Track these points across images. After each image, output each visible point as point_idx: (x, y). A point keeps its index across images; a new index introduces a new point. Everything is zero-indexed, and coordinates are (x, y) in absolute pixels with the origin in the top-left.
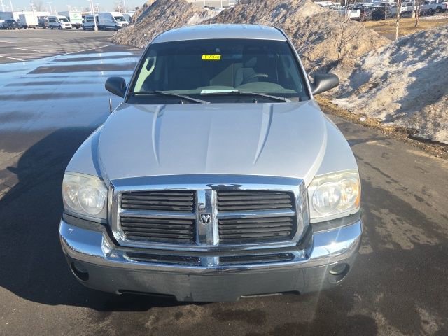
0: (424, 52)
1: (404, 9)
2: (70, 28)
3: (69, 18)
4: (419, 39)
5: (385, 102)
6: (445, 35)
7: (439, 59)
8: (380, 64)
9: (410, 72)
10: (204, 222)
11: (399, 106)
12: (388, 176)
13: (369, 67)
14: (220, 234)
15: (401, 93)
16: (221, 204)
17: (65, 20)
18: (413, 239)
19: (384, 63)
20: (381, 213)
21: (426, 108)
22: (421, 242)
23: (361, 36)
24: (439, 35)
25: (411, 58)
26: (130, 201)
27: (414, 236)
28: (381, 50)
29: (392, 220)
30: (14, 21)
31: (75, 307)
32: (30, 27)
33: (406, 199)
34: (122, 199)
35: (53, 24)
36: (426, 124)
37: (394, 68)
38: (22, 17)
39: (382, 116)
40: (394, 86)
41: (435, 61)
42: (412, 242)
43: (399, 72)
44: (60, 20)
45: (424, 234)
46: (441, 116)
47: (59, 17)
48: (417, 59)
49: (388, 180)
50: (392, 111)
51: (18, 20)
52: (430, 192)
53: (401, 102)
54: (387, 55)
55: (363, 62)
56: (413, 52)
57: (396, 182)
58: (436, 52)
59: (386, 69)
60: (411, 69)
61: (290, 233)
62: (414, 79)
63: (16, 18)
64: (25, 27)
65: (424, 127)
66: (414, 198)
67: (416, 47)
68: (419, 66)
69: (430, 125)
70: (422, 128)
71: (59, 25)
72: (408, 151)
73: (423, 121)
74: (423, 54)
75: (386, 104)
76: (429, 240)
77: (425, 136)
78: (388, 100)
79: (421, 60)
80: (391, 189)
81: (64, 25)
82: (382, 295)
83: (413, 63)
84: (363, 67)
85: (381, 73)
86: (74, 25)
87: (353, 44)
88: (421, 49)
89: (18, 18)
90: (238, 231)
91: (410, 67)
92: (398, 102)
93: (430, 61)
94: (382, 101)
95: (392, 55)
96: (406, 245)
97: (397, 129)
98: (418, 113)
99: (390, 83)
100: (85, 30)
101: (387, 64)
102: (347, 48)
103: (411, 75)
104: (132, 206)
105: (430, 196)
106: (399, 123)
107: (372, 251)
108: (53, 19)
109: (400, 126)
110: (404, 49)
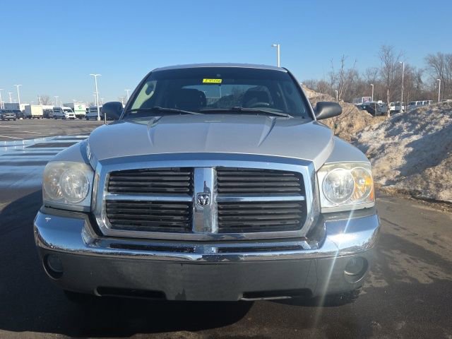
0: (419, 126)
1: (393, 108)
2: (73, 118)
3: (73, 109)
4: (412, 116)
5: (384, 170)
6: (436, 111)
7: (434, 132)
8: (376, 138)
9: (406, 144)
10: (202, 204)
11: (398, 173)
12: (395, 225)
13: (366, 140)
14: (219, 220)
15: (400, 161)
16: (221, 184)
17: (69, 111)
18: (430, 275)
19: (380, 137)
20: (392, 253)
21: (426, 171)
22: (441, 278)
23: (355, 116)
24: (430, 112)
25: (406, 132)
26: (119, 183)
27: (431, 273)
28: (375, 126)
29: (406, 259)
30: (20, 111)
31: (43, 334)
32: (35, 117)
33: (417, 243)
34: (110, 180)
35: (57, 114)
36: (428, 185)
37: (390, 141)
38: (28, 108)
39: (383, 181)
40: (391, 155)
41: (430, 133)
42: (429, 277)
43: (396, 144)
44: (65, 110)
45: (442, 271)
46: (442, 178)
47: (63, 108)
48: (412, 132)
49: (396, 227)
50: (392, 177)
51: (24, 111)
52: (441, 237)
53: (400, 169)
54: (382, 130)
55: (360, 137)
56: (407, 127)
57: (404, 229)
58: (429, 125)
59: (382, 142)
60: (407, 141)
61: (298, 222)
62: (411, 149)
63: (22, 108)
64: (30, 117)
65: (426, 188)
66: (426, 242)
67: (410, 122)
68: (415, 138)
69: (432, 186)
70: (424, 189)
71: (62, 115)
72: (413, 206)
73: (425, 183)
74: (417, 128)
75: (385, 172)
76: (449, 276)
77: (428, 196)
78: (387, 168)
79: (416, 133)
80: (400, 234)
81: (68, 115)
82: (404, 323)
83: (408, 136)
84: (360, 140)
85: (378, 145)
86: (77, 116)
87: (348, 122)
88: (414, 124)
89: (24, 109)
90: (240, 218)
91: (406, 139)
92: (396, 169)
93: (424, 134)
94: (381, 169)
95: (387, 130)
96: (424, 280)
97: (399, 191)
98: (419, 176)
99: (387, 153)
100: (88, 119)
101: (383, 138)
102: (343, 126)
103: (407, 146)
104: (120, 188)
105: (442, 240)
106: (401, 186)
107: (387, 284)
108: (57, 110)
109: (402, 188)
110: (398, 125)
